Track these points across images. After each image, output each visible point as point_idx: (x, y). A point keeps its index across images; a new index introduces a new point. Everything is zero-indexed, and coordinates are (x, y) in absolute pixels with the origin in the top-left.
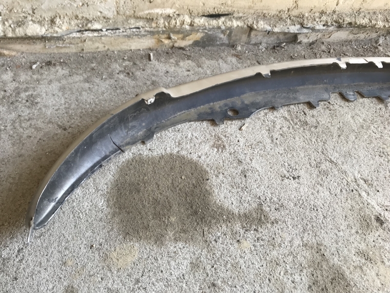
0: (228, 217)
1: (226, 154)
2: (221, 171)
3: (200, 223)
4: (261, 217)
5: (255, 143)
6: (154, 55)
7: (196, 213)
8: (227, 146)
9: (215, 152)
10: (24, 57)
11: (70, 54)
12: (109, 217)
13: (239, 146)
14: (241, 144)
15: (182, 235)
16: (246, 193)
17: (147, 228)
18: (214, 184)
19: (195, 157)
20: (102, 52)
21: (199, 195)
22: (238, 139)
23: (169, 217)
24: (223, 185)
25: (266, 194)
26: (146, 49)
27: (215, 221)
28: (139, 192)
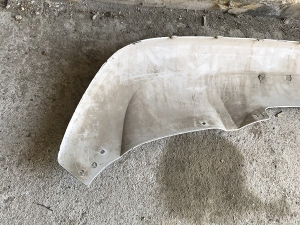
0: (256, 205)
1: (261, 141)
2: (255, 158)
3: (233, 207)
4: (283, 209)
5: (288, 132)
6: (207, 19)
7: (230, 197)
8: (263, 132)
9: (252, 137)
10: (85, 4)
11: (129, 6)
12: (158, 192)
13: (274, 134)
14: (276, 132)
15: (217, 217)
16: (274, 184)
17: (188, 207)
18: (247, 170)
19: (234, 141)
20: (159, 8)
21: (234, 180)
22: (273, 126)
23: (207, 199)
24: (255, 173)
25: (291, 187)
26: (201, 11)
27: (245, 207)
28: (184, 170)
